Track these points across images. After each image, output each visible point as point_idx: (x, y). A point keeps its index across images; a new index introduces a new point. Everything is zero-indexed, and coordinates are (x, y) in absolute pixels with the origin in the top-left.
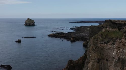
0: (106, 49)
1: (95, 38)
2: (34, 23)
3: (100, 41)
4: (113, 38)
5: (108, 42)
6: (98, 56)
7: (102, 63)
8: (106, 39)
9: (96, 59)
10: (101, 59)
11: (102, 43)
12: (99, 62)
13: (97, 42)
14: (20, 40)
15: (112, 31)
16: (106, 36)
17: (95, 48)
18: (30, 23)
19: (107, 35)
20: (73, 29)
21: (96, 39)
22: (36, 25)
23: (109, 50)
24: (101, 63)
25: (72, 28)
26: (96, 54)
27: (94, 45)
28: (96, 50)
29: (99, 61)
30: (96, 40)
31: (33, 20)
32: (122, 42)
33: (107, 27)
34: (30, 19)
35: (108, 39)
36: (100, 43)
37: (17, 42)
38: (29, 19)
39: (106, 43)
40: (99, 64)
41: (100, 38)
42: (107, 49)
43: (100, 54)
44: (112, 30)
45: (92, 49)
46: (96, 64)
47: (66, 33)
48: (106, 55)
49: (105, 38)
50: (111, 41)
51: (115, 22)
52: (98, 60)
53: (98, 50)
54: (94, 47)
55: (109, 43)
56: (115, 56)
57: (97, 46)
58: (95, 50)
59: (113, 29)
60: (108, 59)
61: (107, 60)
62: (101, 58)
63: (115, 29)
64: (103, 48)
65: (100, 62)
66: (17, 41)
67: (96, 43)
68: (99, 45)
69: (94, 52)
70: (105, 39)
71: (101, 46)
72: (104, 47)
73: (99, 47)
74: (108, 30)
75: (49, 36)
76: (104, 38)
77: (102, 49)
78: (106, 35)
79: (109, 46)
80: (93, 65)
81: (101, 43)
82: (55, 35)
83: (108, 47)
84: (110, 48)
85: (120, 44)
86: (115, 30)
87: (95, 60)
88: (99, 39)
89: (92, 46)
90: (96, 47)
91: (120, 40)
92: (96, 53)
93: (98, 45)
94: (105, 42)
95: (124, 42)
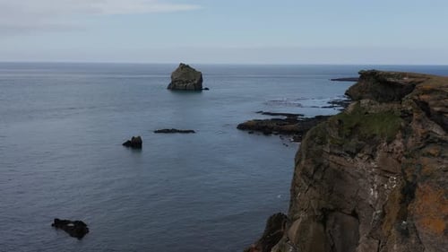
0: (352, 176)
1: (315, 136)
2: (201, 80)
3: (330, 147)
4: (375, 135)
5: (359, 151)
6: (320, 199)
7: (338, 226)
8: (353, 140)
9: (313, 210)
10: (333, 211)
11: (339, 155)
12: (324, 222)
13: (322, 151)
14: (139, 138)
15: (378, 111)
16: (354, 130)
17: (314, 172)
18: (187, 81)
19: (357, 125)
20: (338, 103)
21: (317, 139)
22: (207, 89)
23: (361, 180)
24: (334, 227)
25: (333, 103)
26: (314, 191)
27: (310, 160)
28: (316, 177)
29: (324, 216)
30: (319, 144)
31: (197, 70)
32: (395, 150)
33: (360, 98)
34: (188, 66)
35: (360, 140)
36: (331, 153)
37: (127, 144)
38: (183, 67)
39: (353, 155)
40: (325, 229)
41: (334, 134)
42: (354, 174)
43: (331, 191)
44: (378, 108)
45: (301, 175)
46: (312, 227)
47: (308, 120)
48: (353, 198)
49: (349, 137)
50: (368, 146)
51: (389, 79)
52: (320, 214)
53: (322, 178)
54: (309, 167)
55: (360, 155)
56: (377, 202)
57: (321, 164)
58: (312, 176)
59: (384, 104)
60: (357, 211)
61: (354, 214)
62: (332, 207)
63: (390, 105)
64: (343, 170)
65: (330, 222)
66: (129, 142)
67: (320, 153)
68: (330, 160)
69: (310, 185)
70: (350, 141)
71: (335, 163)
72: (346, 169)
73: (328, 166)
74: (364, 108)
75: (242, 127)
76: (347, 137)
77: (339, 175)
78: (354, 124)
79: (360, 163)
80: (303, 230)
81: (335, 154)
82: (264, 125)
83: (356, 168)
84: (361, 172)
85: (390, 158)
86: (387, 110)
87: (312, 214)
88: (329, 141)
89: (303, 162)
90: (318, 167)
91: (389, 143)
92: (315, 188)
93: (326, 161)
94: (348, 149)
95: (399, 151)
